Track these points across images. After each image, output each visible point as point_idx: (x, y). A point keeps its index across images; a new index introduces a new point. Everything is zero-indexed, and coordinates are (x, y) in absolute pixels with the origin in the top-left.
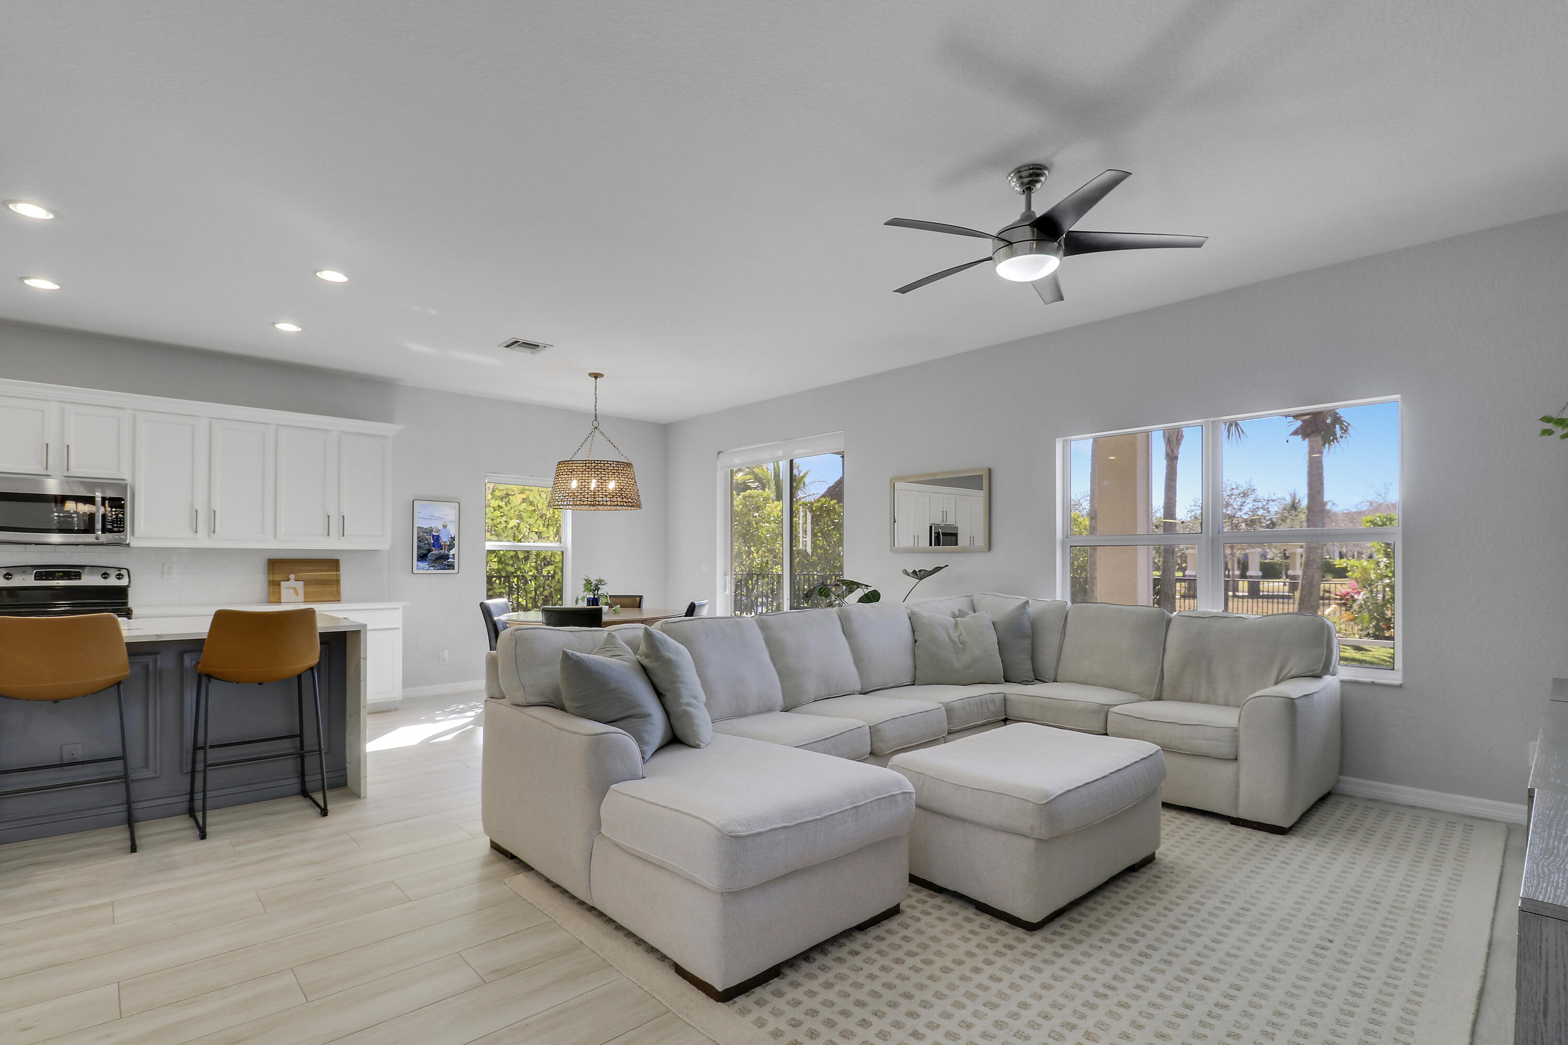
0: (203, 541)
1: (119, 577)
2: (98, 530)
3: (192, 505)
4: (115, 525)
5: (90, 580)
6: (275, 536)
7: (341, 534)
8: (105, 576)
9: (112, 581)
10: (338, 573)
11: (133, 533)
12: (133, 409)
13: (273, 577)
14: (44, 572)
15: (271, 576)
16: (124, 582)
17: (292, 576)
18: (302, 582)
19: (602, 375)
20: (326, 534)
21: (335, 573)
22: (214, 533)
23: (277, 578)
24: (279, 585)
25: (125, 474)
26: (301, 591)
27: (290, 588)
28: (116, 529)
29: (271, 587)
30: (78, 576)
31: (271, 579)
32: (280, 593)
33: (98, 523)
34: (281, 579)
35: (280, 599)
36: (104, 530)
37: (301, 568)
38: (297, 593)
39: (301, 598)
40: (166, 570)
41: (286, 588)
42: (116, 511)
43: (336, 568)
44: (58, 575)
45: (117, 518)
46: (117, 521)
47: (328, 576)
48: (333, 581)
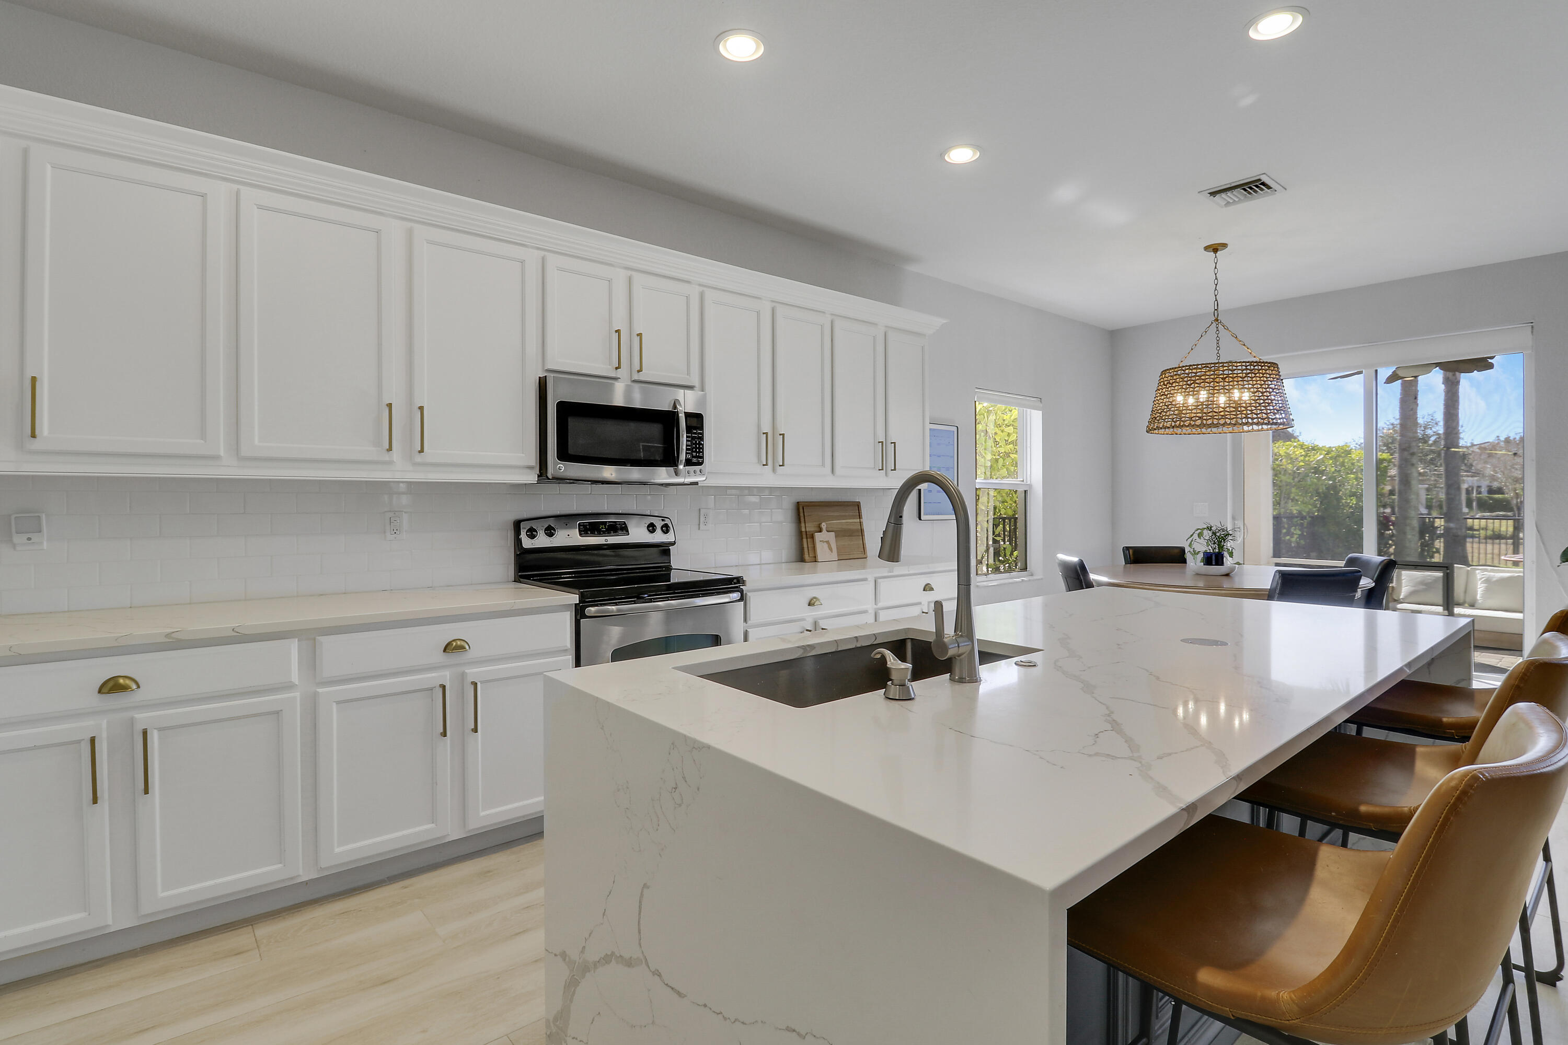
0: (764, 481)
1: (666, 529)
2: (681, 464)
3: (759, 426)
4: (694, 454)
5: (636, 534)
6: (831, 470)
7: (891, 467)
8: (652, 528)
9: (657, 536)
10: (861, 520)
12: (703, 285)
13: (804, 527)
14: (590, 524)
15: (801, 524)
16: (669, 536)
17: (824, 526)
18: (833, 533)
19: (1224, 246)
20: (879, 467)
21: (859, 520)
22: (778, 465)
23: (808, 527)
24: (812, 537)
25: (695, 381)
26: (834, 546)
27: (823, 542)
28: (694, 460)
29: (806, 540)
30: (624, 529)
31: (801, 529)
32: (814, 548)
33: (682, 452)
34: (812, 529)
35: (816, 557)
36: (688, 463)
37: (830, 513)
38: (830, 549)
39: (834, 556)
40: (702, 519)
41: (821, 541)
42: (695, 433)
43: (859, 513)
44: (602, 528)
45: (696, 444)
46: (696, 448)
47: (853, 523)
48: (857, 531)
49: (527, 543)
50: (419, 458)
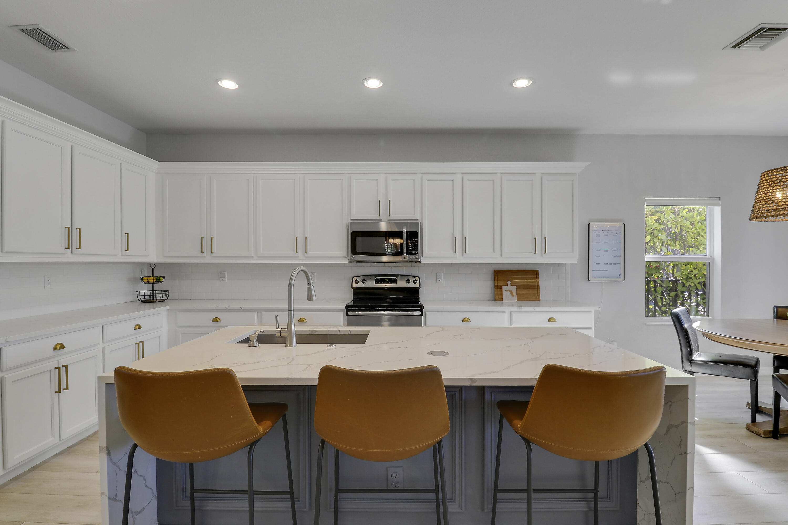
0: (459, 259)
1: (415, 282)
2: (405, 254)
3: (453, 234)
4: (413, 249)
5: (401, 284)
6: (501, 255)
7: (544, 251)
8: (408, 281)
9: (412, 285)
10: (538, 280)
11: (422, 255)
12: (422, 174)
13: (497, 283)
14: (381, 279)
15: (496, 282)
16: (417, 285)
17: (509, 283)
18: (516, 286)
20: (534, 252)
21: (536, 280)
22: (466, 253)
23: (500, 283)
24: (502, 288)
25: (418, 217)
26: (515, 293)
27: (508, 291)
28: (414, 252)
29: (496, 290)
30: (395, 281)
31: (496, 284)
32: (502, 294)
33: (405, 248)
34: (502, 284)
35: (502, 298)
36: (408, 253)
37: (515, 276)
38: (512, 295)
39: (515, 298)
40: (438, 277)
41: (506, 291)
42: (414, 240)
43: (537, 276)
44: (386, 280)
45: (414, 245)
46: (414, 247)
47: (531, 282)
48: (534, 286)
49: (355, 285)
50: (306, 255)
